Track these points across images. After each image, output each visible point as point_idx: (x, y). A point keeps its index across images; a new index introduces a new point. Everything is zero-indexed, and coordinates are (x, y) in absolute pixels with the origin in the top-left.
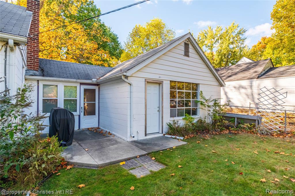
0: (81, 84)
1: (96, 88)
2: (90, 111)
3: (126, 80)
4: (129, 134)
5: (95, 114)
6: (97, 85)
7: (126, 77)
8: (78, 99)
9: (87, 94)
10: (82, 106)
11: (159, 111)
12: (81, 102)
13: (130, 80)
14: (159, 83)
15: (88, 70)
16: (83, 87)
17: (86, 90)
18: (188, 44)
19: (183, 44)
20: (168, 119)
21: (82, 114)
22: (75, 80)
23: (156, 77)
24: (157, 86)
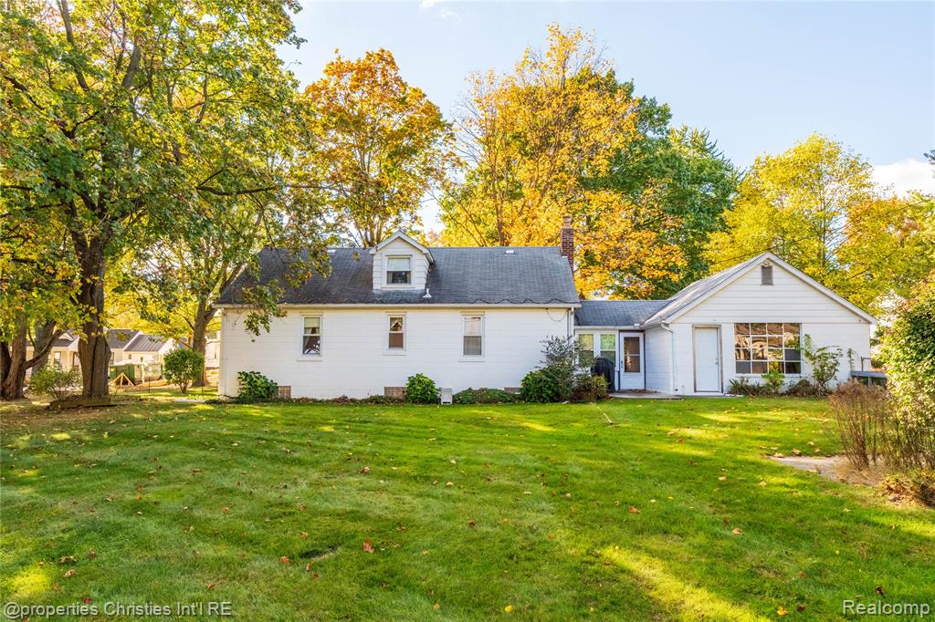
0: (620, 331)
1: (640, 335)
2: (633, 367)
3: (666, 328)
4: (672, 389)
5: (639, 371)
6: (642, 331)
7: (667, 325)
8: (617, 350)
9: (630, 344)
10: (623, 359)
11: (717, 363)
12: (620, 356)
13: (672, 327)
14: (717, 328)
15: (629, 310)
16: (623, 335)
17: (626, 339)
18: (770, 268)
19: (759, 269)
20: (731, 375)
21: (622, 370)
22: (612, 327)
23: (709, 321)
24: (715, 331)
